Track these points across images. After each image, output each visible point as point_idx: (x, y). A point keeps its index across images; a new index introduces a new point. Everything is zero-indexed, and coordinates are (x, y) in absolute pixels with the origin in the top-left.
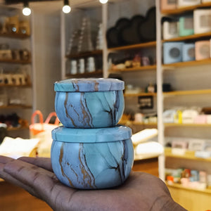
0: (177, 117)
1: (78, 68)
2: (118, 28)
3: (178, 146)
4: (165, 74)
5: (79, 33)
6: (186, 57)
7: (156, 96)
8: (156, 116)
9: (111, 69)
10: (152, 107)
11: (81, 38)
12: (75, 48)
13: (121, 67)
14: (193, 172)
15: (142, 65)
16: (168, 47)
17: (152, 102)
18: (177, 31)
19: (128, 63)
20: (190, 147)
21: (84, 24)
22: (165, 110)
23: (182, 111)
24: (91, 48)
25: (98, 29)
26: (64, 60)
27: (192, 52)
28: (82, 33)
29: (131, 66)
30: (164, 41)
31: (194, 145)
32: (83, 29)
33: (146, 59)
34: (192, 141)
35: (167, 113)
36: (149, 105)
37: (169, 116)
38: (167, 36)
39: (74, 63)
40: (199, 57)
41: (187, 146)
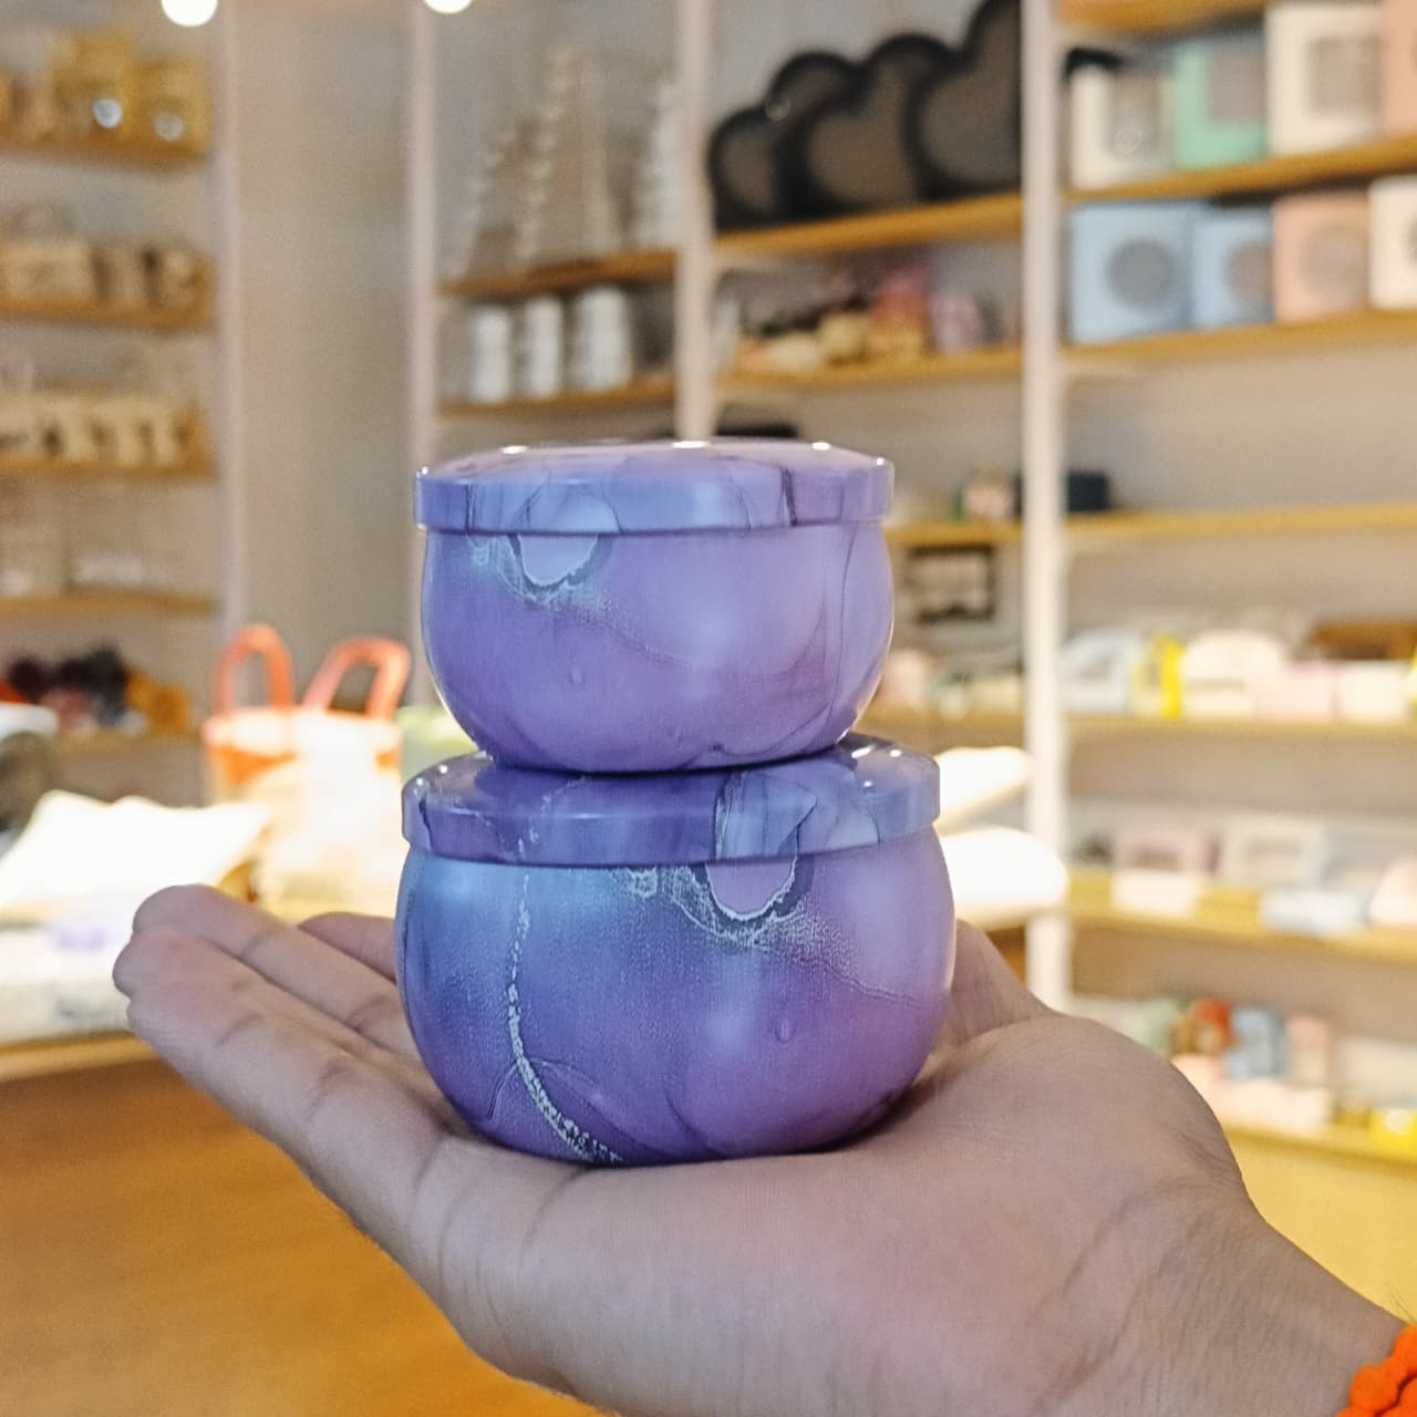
0: (1153, 676)
1: (520, 361)
2: (779, 113)
3: (1155, 860)
4: (1078, 404)
5: (524, 144)
6: (1214, 301)
7: (1019, 548)
8: (1019, 668)
9: (731, 374)
10: (988, 613)
11: (541, 170)
12: (497, 236)
13: (795, 354)
14: (1249, 1022)
15: (931, 345)
16: (1101, 232)
17: (991, 583)
18: (1156, 137)
19: (840, 333)
20: (1233, 865)
21: (560, 84)
22: (1073, 629)
23: (1185, 638)
24: (601, 239)
25: (652, 114)
26: (426, 313)
27: (1255, 267)
28: (546, 142)
29: (861, 356)
30: (1072, 195)
31: (1258, 850)
32: (551, 113)
33: (954, 309)
34: (1242, 831)
35: (1087, 650)
36: (975, 598)
37: (1098, 671)
38: (1096, 165)
39: (492, 328)
40: (1298, 298)
41: (1213, 860)
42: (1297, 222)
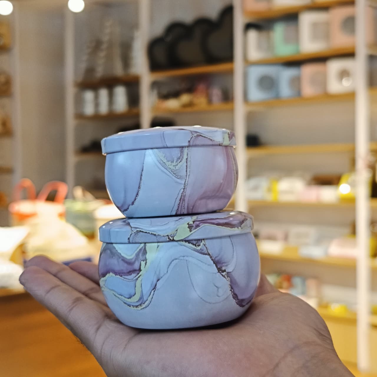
0: (270, 190)
1: (97, 105)
2: (169, 39)
3: (271, 238)
4: (250, 118)
5: (97, 46)
6: (285, 90)
9: (154, 108)
11: (102, 54)
12: (90, 71)
13: (173, 104)
14: (297, 281)
15: (210, 101)
16: (255, 73)
18: (270, 47)
19: (185, 98)
20: (291, 239)
21: (107, 31)
22: (249, 176)
23: (278, 179)
24: (119, 71)
26: (70, 91)
27: (296, 82)
28: (104, 46)
29: (190, 105)
30: (248, 63)
31: (298, 235)
32: (105, 38)
33: (216, 93)
34: (295, 230)
35: (253, 182)
37: (255, 188)
38: (254, 54)
39: (89, 96)
40: (308, 90)
41: (286, 238)
42: (308, 70)
